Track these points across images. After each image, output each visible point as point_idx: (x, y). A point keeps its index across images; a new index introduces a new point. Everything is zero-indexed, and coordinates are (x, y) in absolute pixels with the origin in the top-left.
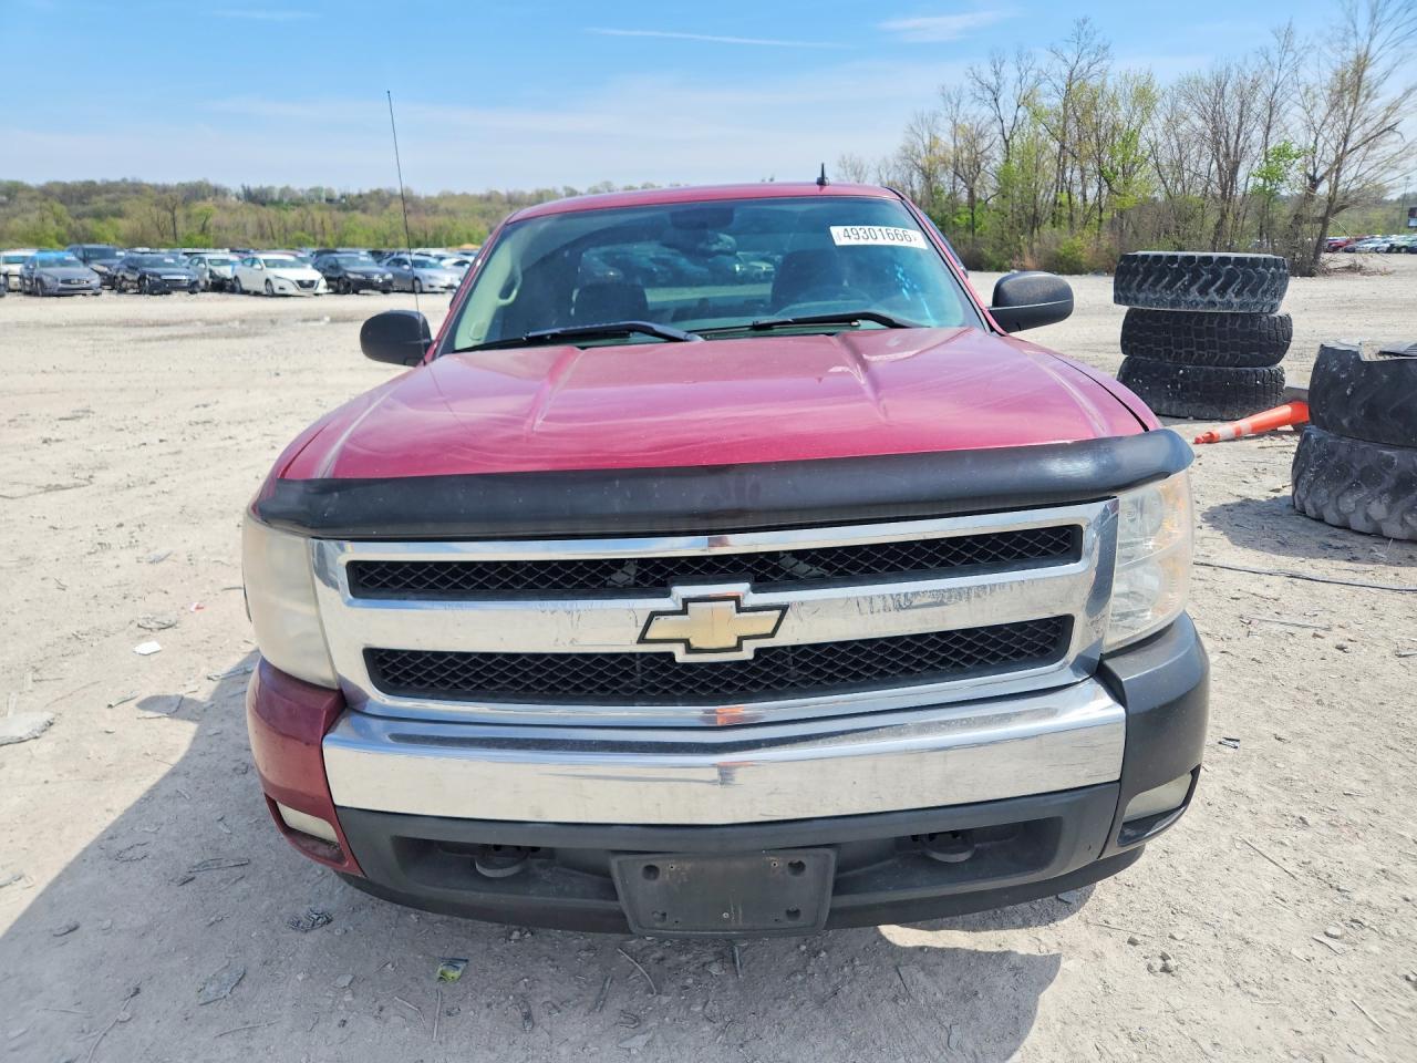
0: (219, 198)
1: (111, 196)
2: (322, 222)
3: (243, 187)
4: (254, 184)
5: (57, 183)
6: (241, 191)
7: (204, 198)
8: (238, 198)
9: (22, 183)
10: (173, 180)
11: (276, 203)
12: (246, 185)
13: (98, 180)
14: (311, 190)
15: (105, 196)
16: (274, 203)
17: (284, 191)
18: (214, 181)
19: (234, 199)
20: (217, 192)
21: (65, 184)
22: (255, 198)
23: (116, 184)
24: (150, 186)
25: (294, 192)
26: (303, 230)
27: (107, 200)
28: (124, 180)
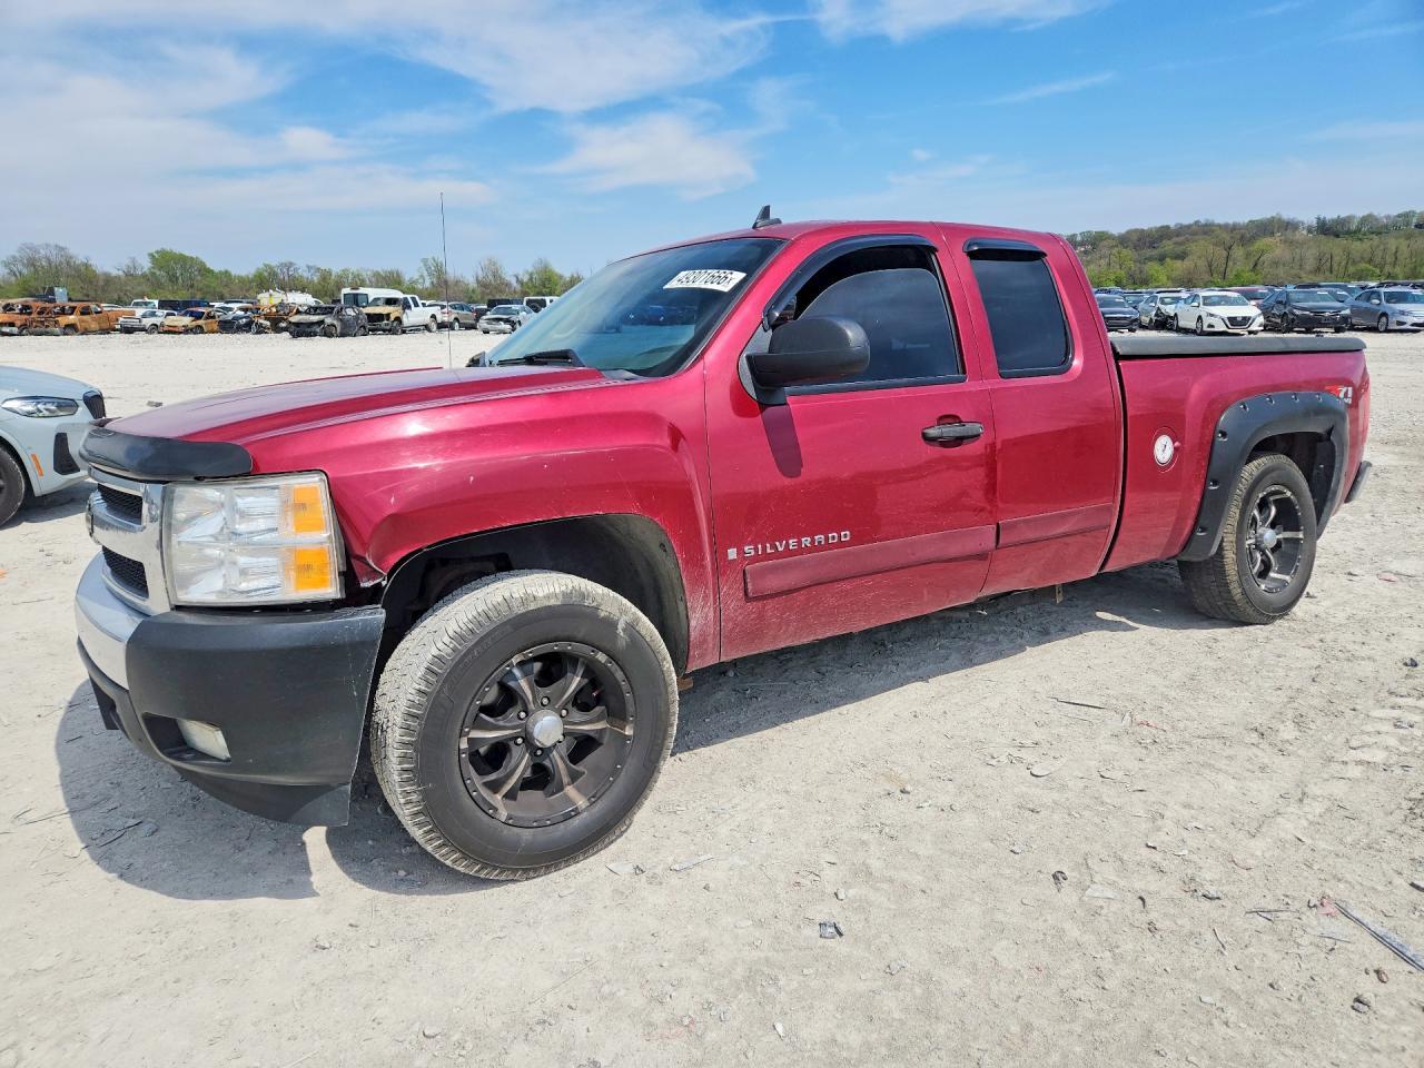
0: (1289, 232)
1: (1181, 239)
2: (1396, 252)
3: (1319, 219)
4: (1330, 214)
5: (1136, 231)
6: (1314, 223)
7: (1272, 234)
8: (1309, 231)
9: (1107, 233)
10: (1242, 218)
11: (1354, 234)
12: (1322, 217)
13: (1172, 225)
14: (1399, 216)
15: (1175, 239)
16: (1349, 233)
17: (1364, 220)
18: (1287, 215)
19: (1305, 232)
20: (1290, 226)
21: (1143, 230)
22: (1326, 229)
23: (1189, 226)
24: (1219, 226)
25: (1377, 220)
26: (1370, 261)
27: (1175, 243)
28: (1197, 222)
